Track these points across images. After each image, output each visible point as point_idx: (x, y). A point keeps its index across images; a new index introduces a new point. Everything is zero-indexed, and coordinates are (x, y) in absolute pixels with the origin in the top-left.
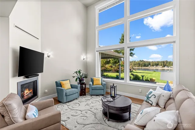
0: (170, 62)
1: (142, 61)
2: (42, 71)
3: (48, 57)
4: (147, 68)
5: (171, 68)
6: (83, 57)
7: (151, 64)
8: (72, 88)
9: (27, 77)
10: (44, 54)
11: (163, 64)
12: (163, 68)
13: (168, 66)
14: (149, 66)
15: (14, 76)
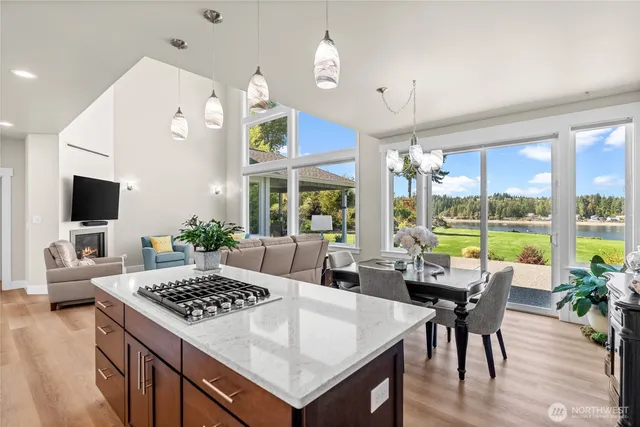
0: (611, 199)
1: (502, 198)
2: (115, 216)
3: (129, 189)
4: (520, 222)
5: (616, 220)
6: (216, 187)
7: (538, 208)
8: (174, 251)
9: (85, 224)
10: (119, 184)
11: (581, 206)
12: (584, 223)
13: (601, 216)
14: (530, 215)
15: (66, 220)
